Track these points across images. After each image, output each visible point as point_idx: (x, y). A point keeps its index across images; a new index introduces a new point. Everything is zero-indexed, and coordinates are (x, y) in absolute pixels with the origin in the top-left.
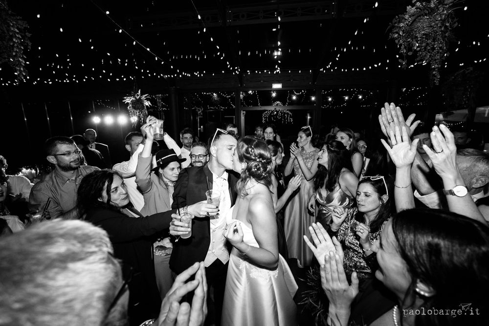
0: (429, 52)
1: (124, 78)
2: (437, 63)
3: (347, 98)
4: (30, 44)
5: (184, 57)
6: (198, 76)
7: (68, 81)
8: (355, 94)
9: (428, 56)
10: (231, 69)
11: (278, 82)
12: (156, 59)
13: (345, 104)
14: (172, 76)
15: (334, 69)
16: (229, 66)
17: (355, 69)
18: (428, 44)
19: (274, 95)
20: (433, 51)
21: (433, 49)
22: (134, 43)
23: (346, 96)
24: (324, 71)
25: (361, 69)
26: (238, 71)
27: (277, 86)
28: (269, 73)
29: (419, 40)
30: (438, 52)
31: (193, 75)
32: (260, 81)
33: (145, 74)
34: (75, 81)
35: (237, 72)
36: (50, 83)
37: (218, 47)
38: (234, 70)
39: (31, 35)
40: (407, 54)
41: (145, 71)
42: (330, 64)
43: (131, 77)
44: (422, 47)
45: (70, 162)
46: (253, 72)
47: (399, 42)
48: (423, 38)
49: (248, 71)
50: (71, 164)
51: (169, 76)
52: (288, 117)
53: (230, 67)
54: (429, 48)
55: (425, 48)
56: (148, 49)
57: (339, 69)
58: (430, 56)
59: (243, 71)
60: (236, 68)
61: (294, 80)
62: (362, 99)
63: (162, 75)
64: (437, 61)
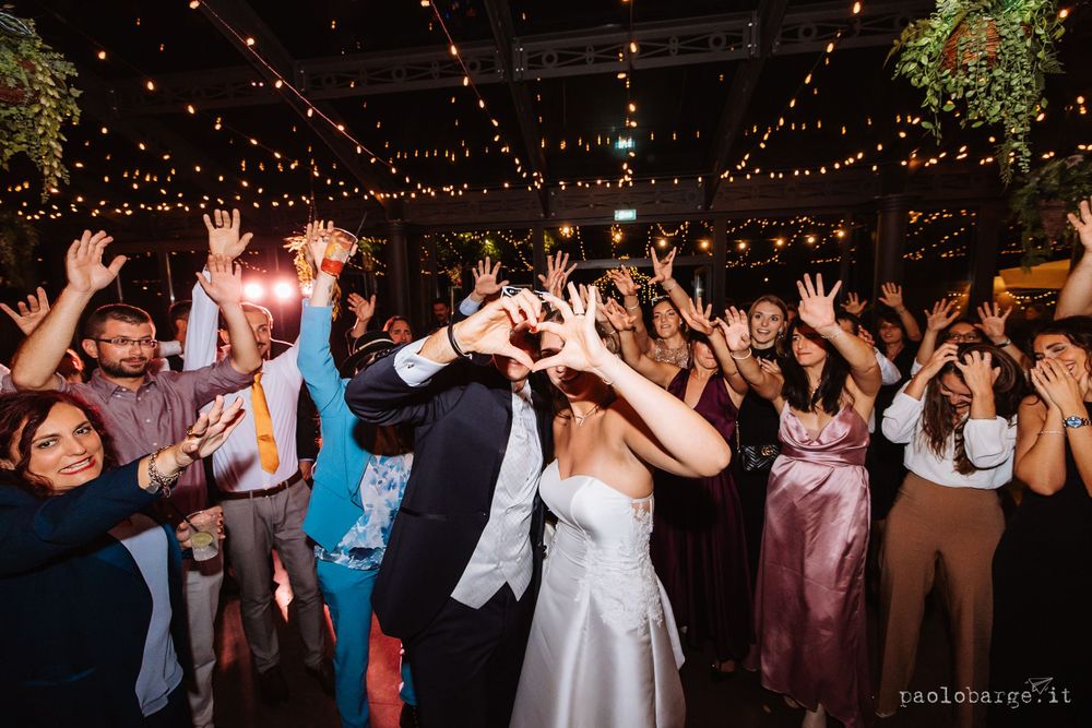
0: (999, 99)
1: (289, 199)
2: (1020, 121)
3: (780, 242)
4: (77, 112)
5: (422, 154)
6: (453, 193)
7: (167, 208)
8: (799, 234)
9: (998, 107)
10: (524, 175)
11: (628, 206)
12: (359, 150)
13: (775, 259)
14: (395, 196)
15: (753, 175)
16: (519, 170)
17: (802, 172)
18: (994, 80)
19: (618, 237)
20: (1009, 94)
21: (1009, 89)
22: (310, 113)
23: (777, 237)
24: (731, 179)
25: (815, 170)
26: (539, 182)
27: (625, 215)
28: (608, 185)
29: (970, 73)
30: (1022, 97)
31: (439, 192)
32: (588, 206)
33: (335, 190)
34: (183, 208)
35: (536, 183)
36: (129, 212)
37: (496, 124)
38: (531, 180)
39: (81, 92)
40: (941, 110)
41: (335, 182)
42: (747, 157)
43: (304, 198)
44: (979, 87)
45: (121, 360)
46: (571, 185)
47: (920, 81)
48: (981, 66)
49: (561, 183)
50: (124, 363)
51: (388, 195)
52: (647, 289)
53: (522, 172)
54: (999, 88)
55: (988, 92)
56: (341, 128)
57: (765, 173)
58: (1002, 106)
59: (551, 183)
60: (535, 174)
61: (663, 202)
62: (815, 244)
63: (372, 193)
64: (1021, 117)
